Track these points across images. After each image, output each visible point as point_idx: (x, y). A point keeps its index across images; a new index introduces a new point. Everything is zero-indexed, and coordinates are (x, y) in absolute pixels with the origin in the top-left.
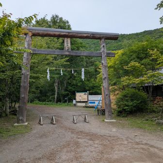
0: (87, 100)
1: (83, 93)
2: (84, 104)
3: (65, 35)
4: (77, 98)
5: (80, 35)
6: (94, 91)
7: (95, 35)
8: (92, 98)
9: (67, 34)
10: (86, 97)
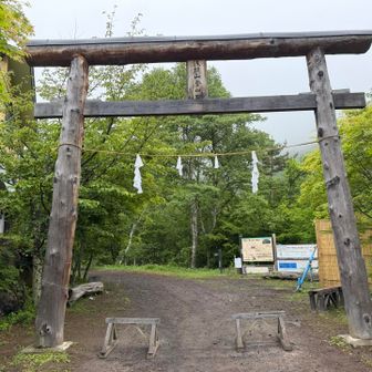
0: (272, 259)
1: (262, 239)
2: (264, 270)
3: (188, 49)
4: (244, 252)
5: (236, 45)
6: (289, 235)
7: (288, 41)
8: (286, 251)
9: (195, 46)
10: (268, 249)
